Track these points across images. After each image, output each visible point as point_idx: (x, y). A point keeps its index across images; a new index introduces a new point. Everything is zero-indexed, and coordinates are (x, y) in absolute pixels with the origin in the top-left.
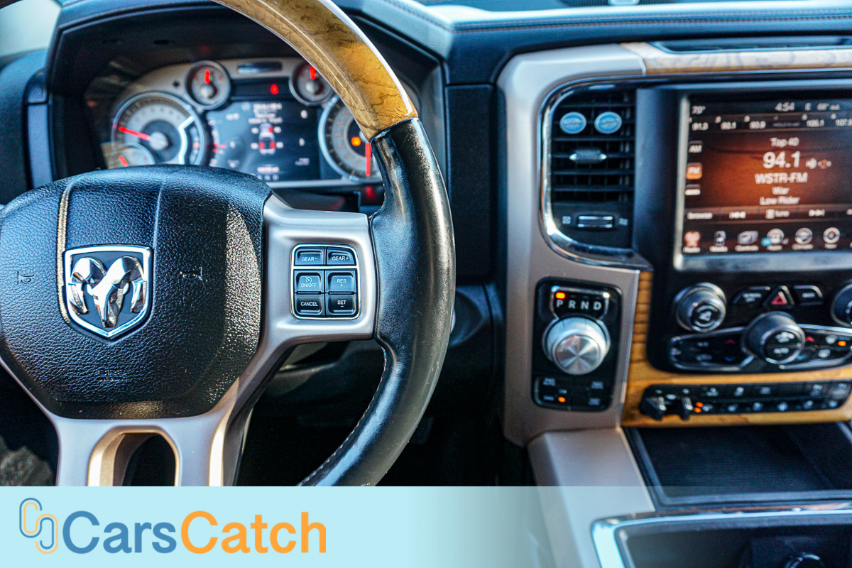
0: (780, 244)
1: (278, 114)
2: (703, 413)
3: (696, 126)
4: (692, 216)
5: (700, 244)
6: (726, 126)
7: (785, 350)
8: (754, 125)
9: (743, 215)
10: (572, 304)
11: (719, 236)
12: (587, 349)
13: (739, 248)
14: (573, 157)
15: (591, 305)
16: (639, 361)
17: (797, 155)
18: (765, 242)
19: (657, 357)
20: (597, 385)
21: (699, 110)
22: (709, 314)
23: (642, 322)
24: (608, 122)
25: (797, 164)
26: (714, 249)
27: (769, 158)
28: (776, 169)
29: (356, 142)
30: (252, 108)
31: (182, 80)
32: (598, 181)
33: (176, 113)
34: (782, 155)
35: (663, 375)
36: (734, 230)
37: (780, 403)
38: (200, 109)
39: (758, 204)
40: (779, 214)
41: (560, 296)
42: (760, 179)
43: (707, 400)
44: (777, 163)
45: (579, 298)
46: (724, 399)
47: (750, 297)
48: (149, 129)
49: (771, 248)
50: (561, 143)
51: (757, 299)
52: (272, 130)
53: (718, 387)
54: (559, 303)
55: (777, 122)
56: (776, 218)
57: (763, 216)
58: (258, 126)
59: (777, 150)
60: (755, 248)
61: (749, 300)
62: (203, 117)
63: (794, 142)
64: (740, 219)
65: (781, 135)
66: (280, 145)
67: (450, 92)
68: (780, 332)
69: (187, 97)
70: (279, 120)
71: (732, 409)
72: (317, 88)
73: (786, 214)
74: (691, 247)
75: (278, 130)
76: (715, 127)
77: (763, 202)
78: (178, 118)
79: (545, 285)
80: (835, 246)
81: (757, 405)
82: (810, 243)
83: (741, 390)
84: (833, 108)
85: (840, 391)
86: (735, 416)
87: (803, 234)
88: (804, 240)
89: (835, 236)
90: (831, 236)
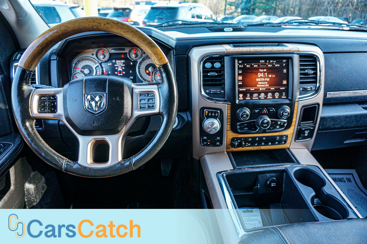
0: (264, 97)
1: (124, 63)
2: (248, 146)
3: (240, 66)
4: (240, 90)
5: (243, 97)
6: (248, 66)
7: (266, 125)
8: (255, 66)
9: (254, 89)
10: (210, 114)
11: (248, 95)
12: (214, 126)
13: (253, 98)
14: (209, 74)
15: (215, 115)
16: (229, 130)
17: (266, 74)
18: (260, 97)
19: (234, 129)
20: (218, 138)
21: (240, 62)
22: (245, 115)
23: (229, 119)
24: (217, 65)
25: (266, 76)
26: (247, 99)
27: (259, 74)
28: (261, 77)
29: (147, 72)
30: (116, 62)
31: (95, 54)
32: (216, 80)
33: (93, 63)
34: (262, 73)
35: (236, 134)
36: (252, 94)
37: (269, 142)
38: (100, 62)
39: (257, 87)
40: (263, 89)
41: (207, 112)
42: (257, 80)
43: (249, 142)
44: (261, 76)
45: (212, 112)
46: (253, 142)
47: (257, 111)
48: (84, 67)
49: (261, 98)
50: (205, 71)
51: (258, 111)
52: (122, 68)
53: (251, 138)
54: (206, 114)
55: (260, 65)
56: (262, 90)
57: (259, 90)
58: (117, 67)
59: (261, 72)
60: (257, 98)
61: (256, 112)
62: (100, 64)
63: (265, 70)
64: (253, 90)
65: (262, 69)
66: (124, 73)
67: (175, 57)
68: (264, 120)
69: (96, 58)
70: (124, 65)
71: (256, 145)
72: (136, 56)
73: (265, 89)
74: (241, 98)
75: (123, 68)
76: (245, 66)
77: (258, 86)
78: (93, 64)
79: (203, 109)
80: (278, 98)
81: (263, 143)
82: (271, 97)
83: (257, 138)
84: (274, 62)
85: (284, 139)
86: (257, 147)
87: (269, 94)
88: (270, 96)
89: (278, 95)
90: (277, 95)
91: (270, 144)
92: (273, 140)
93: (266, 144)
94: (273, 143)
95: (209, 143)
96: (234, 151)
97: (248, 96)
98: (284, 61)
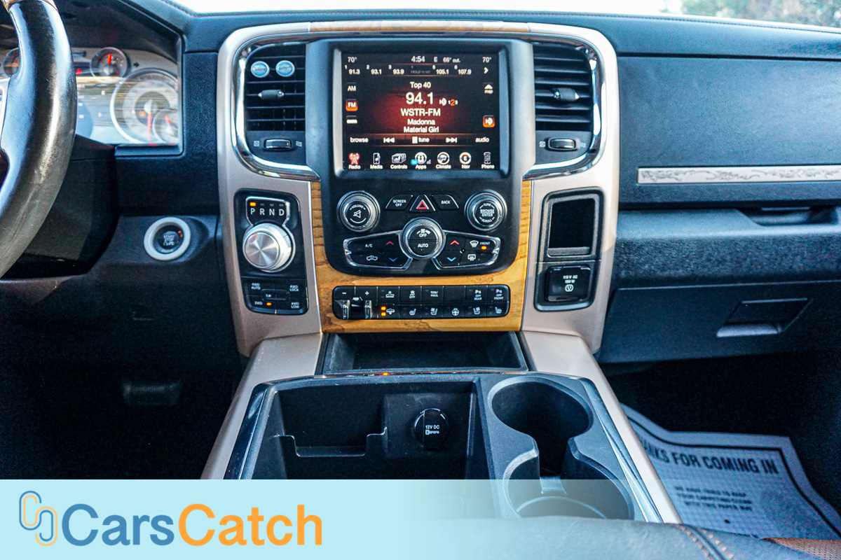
0: (425, 164)
2: (388, 317)
3: (351, 72)
4: (352, 140)
5: (360, 162)
6: (374, 72)
8: (396, 72)
9: (393, 140)
10: (262, 212)
11: (376, 156)
13: (393, 167)
14: (260, 95)
15: (277, 212)
16: (322, 263)
17: (431, 95)
18: (413, 162)
19: (335, 259)
20: (294, 288)
21: (352, 59)
22: (360, 212)
23: (318, 226)
24: (285, 68)
25: (431, 102)
26: (372, 167)
27: (410, 96)
28: (416, 105)
29: (143, 115)
32: (279, 114)
34: (420, 95)
35: (345, 276)
36: (387, 153)
37: (452, 308)
39: (403, 132)
40: (422, 140)
41: (253, 204)
42: (404, 112)
43: (389, 303)
44: (416, 100)
45: (267, 205)
46: (402, 304)
47: (399, 203)
49: (417, 167)
50: (253, 85)
51: (403, 204)
53: (393, 289)
54: (253, 211)
55: (413, 70)
56: (419, 143)
57: (410, 141)
59: (415, 91)
60: (405, 167)
61: (397, 205)
63: (428, 85)
64: (391, 143)
65: (417, 81)
67: (187, 58)
71: (412, 313)
72: (112, 71)
73: (427, 140)
74: (354, 165)
76: (365, 73)
77: (406, 130)
79: (242, 194)
80: (468, 167)
81: (433, 310)
82: (448, 164)
83: (413, 292)
84: (454, 61)
85: (499, 297)
86: (418, 321)
87: (442, 156)
88: (444, 162)
89: (468, 159)
90: (465, 158)
91: (456, 312)
92: (462, 301)
93: (444, 312)
94: (466, 312)
95: (269, 304)
96: (346, 331)
97: (377, 159)
98: (487, 59)
